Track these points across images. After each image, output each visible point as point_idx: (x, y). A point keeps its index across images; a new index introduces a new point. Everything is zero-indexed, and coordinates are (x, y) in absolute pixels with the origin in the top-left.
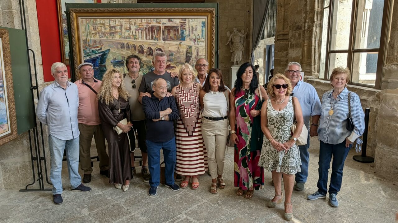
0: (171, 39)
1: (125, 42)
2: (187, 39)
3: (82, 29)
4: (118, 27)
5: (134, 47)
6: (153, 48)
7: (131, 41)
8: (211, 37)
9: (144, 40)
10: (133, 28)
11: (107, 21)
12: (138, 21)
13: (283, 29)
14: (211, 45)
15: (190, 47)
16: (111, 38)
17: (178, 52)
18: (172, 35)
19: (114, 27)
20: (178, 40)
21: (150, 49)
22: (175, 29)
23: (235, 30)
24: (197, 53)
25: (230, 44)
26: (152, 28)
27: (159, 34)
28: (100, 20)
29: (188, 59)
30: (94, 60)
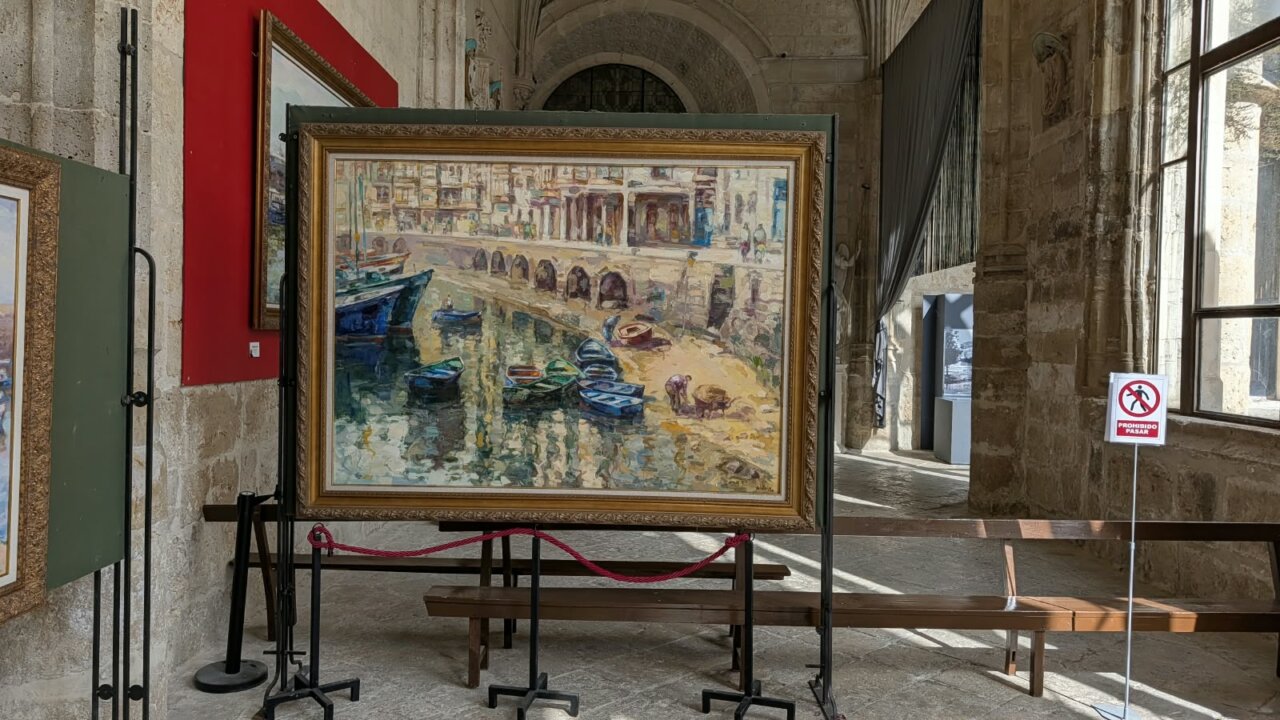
0: (660, 240)
1: (491, 246)
2: (719, 240)
3: (338, 194)
4: (468, 195)
5: (523, 265)
6: (591, 270)
7: (513, 245)
8: (810, 234)
9: (561, 243)
10: (523, 196)
11: (430, 170)
12: (540, 173)
13: (1006, 238)
14: (809, 265)
15: (729, 271)
16: (437, 232)
17: (681, 287)
18: (663, 223)
19: (455, 191)
20: (683, 242)
21: (580, 274)
22: (675, 203)
24: (755, 292)
26: (591, 198)
27: (614, 222)
28: (405, 167)
29: (718, 314)
30: (371, 309)
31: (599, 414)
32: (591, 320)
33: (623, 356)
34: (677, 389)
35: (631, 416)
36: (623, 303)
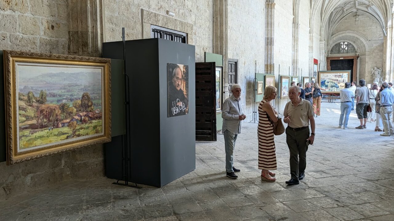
2: (343, 77)
3: (321, 76)
6: (336, 79)
7: (331, 78)
8: (349, 77)
9: (334, 78)
10: (332, 75)
12: (333, 74)
14: (349, 79)
15: (344, 79)
16: (327, 77)
17: (341, 80)
18: (340, 76)
19: (328, 75)
20: (341, 78)
23: (376, 68)
24: (346, 80)
25: (373, 75)
26: (336, 75)
27: (337, 77)
28: (325, 74)
29: (343, 81)
30: (323, 82)
31: (336, 87)
32: (336, 82)
33: (338, 84)
34: (341, 86)
35: (338, 87)
36: (338, 81)
